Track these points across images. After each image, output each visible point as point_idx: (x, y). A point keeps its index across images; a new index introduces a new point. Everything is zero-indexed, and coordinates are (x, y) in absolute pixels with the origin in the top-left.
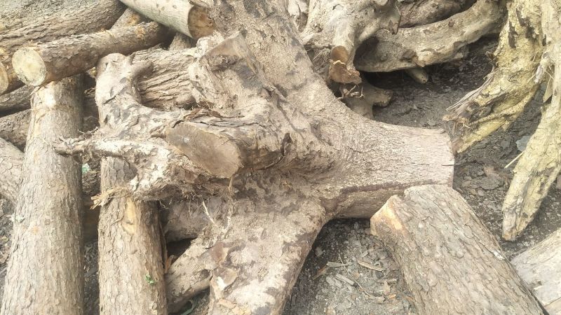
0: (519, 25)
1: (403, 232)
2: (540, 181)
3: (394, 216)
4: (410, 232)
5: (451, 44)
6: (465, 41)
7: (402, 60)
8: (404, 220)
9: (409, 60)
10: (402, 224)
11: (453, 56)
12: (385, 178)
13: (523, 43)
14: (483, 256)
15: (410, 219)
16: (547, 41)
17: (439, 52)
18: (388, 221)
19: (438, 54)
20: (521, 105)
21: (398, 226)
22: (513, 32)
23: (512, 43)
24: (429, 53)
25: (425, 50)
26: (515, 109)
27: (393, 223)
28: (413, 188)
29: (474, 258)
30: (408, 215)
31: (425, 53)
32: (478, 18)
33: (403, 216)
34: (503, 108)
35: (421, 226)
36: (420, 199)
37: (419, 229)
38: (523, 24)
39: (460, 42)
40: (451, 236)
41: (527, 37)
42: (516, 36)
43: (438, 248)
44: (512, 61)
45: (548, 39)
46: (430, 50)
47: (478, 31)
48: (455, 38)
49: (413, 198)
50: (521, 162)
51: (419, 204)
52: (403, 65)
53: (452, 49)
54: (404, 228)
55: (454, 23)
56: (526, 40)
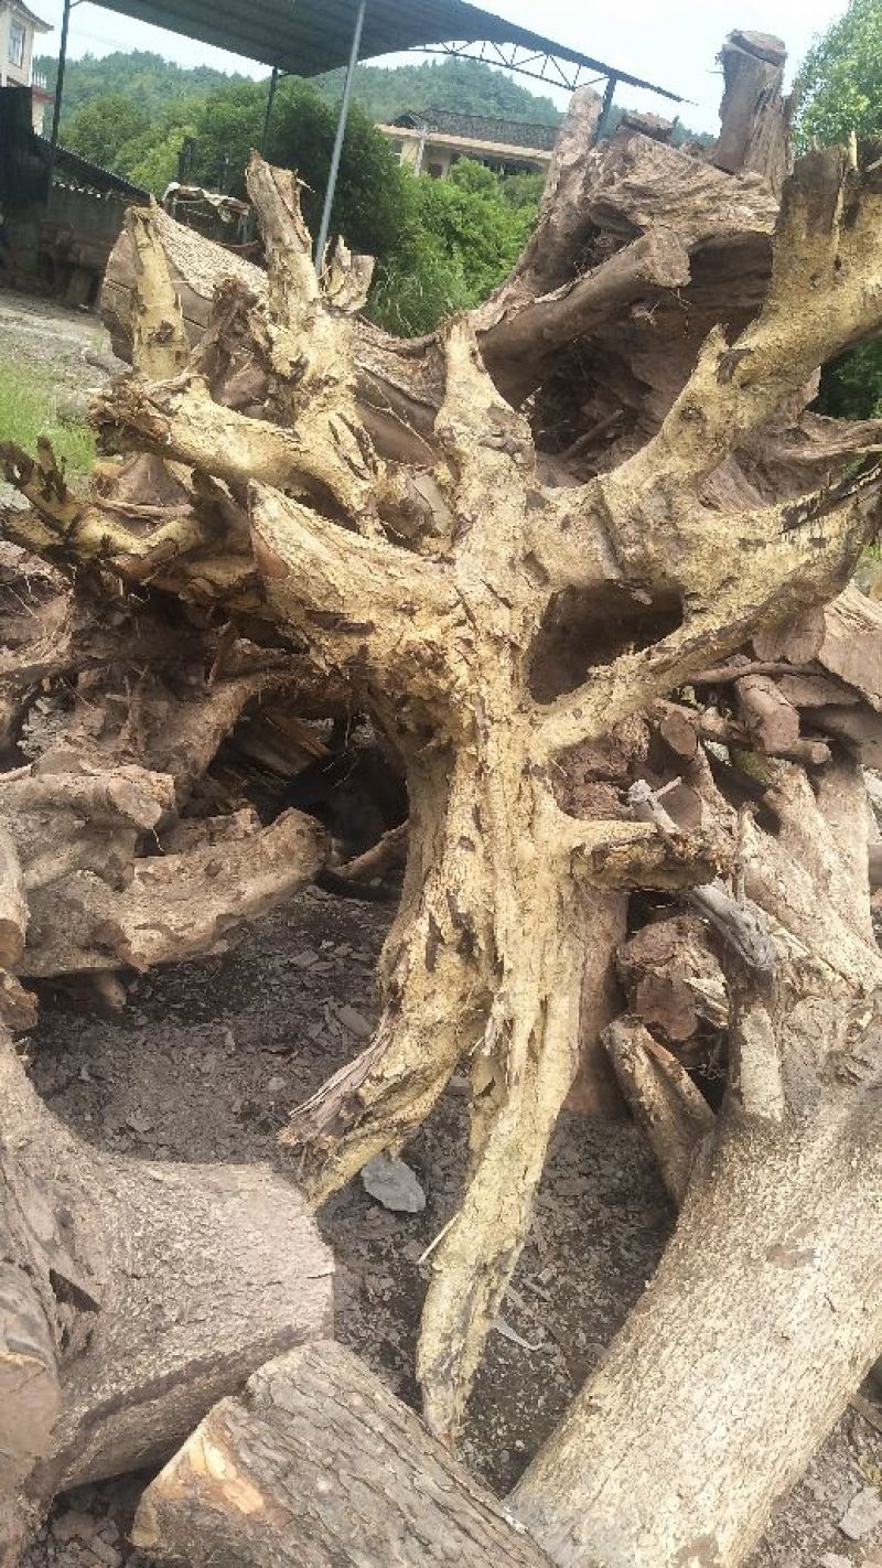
0: (450, 925)
1: (269, 1518)
2: (489, 1285)
3: (232, 1471)
4: (296, 1512)
5: (211, 916)
6: (243, 915)
7: (86, 949)
8: (268, 1476)
9: (106, 950)
10: (263, 1488)
11: (210, 947)
12: (191, 1348)
13: (450, 961)
14: (496, 1537)
15: (288, 1470)
16: (506, 968)
17: (180, 934)
18: (216, 1489)
19: (179, 940)
20: (430, 1097)
21: (248, 1500)
22: (436, 937)
23: (431, 962)
24: (156, 934)
25: (145, 927)
26: (416, 1108)
27: (229, 1491)
28: (270, 1367)
29: (485, 1548)
30: (279, 1457)
31: (148, 933)
32: (273, 865)
33: (264, 1464)
34: (397, 1104)
35: (323, 1486)
36: (301, 1402)
37: (320, 1497)
38: (457, 923)
39: (230, 916)
40: (412, 1498)
41: (459, 951)
42: (440, 946)
43: (396, 1545)
44: (425, 998)
45: (508, 965)
46: (156, 926)
47: (272, 894)
48: (220, 905)
49: (278, 1399)
50: (453, 1245)
51: (301, 1414)
52: (87, 962)
53: (211, 931)
54: (271, 1504)
55: (220, 868)
56: (456, 958)
